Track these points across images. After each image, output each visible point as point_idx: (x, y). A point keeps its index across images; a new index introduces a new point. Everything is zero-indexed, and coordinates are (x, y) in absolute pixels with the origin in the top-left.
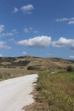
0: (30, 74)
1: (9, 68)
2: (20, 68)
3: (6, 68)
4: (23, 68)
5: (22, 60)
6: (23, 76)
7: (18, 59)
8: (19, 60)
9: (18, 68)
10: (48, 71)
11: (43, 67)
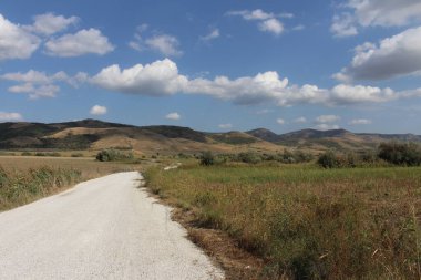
0: (114, 172)
1: (38, 155)
2: (74, 156)
3: (29, 154)
4: (81, 155)
5: (75, 133)
7: (62, 129)
8: (68, 130)
9: (65, 158)
10: (153, 163)
11: (137, 153)
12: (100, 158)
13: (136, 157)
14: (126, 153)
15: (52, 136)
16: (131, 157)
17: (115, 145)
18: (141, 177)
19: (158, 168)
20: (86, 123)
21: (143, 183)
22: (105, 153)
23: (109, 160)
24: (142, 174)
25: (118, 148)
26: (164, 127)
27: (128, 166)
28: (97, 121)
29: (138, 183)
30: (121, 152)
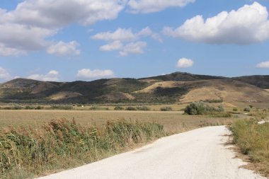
0: (202, 126)
1: (129, 109)
2: (162, 110)
3: (121, 109)
4: (170, 109)
6: (186, 130)
9: (155, 111)
10: (245, 117)
11: (228, 106)
12: (188, 111)
13: (226, 110)
14: (216, 106)
15: (141, 91)
16: (220, 110)
17: (204, 98)
18: (230, 133)
19: (251, 122)
20: (174, 76)
21: (232, 139)
22: (193, 106)
23: (198, 114)
24: (231, 129)
25: (207, 101)
26: (257, 77)
27: (218, 120)
28: (185, 74)
29: (226, 139)
30: (211, 105)
